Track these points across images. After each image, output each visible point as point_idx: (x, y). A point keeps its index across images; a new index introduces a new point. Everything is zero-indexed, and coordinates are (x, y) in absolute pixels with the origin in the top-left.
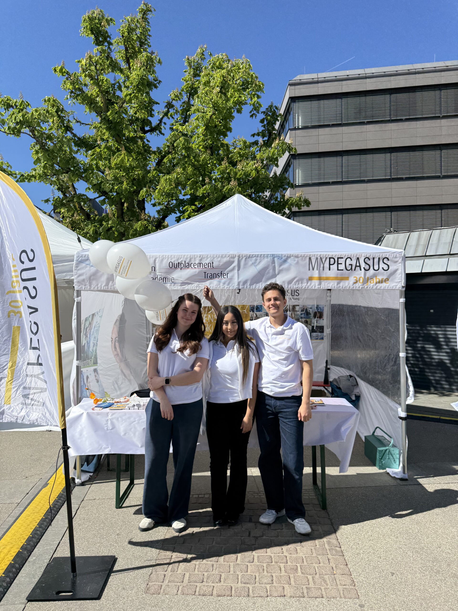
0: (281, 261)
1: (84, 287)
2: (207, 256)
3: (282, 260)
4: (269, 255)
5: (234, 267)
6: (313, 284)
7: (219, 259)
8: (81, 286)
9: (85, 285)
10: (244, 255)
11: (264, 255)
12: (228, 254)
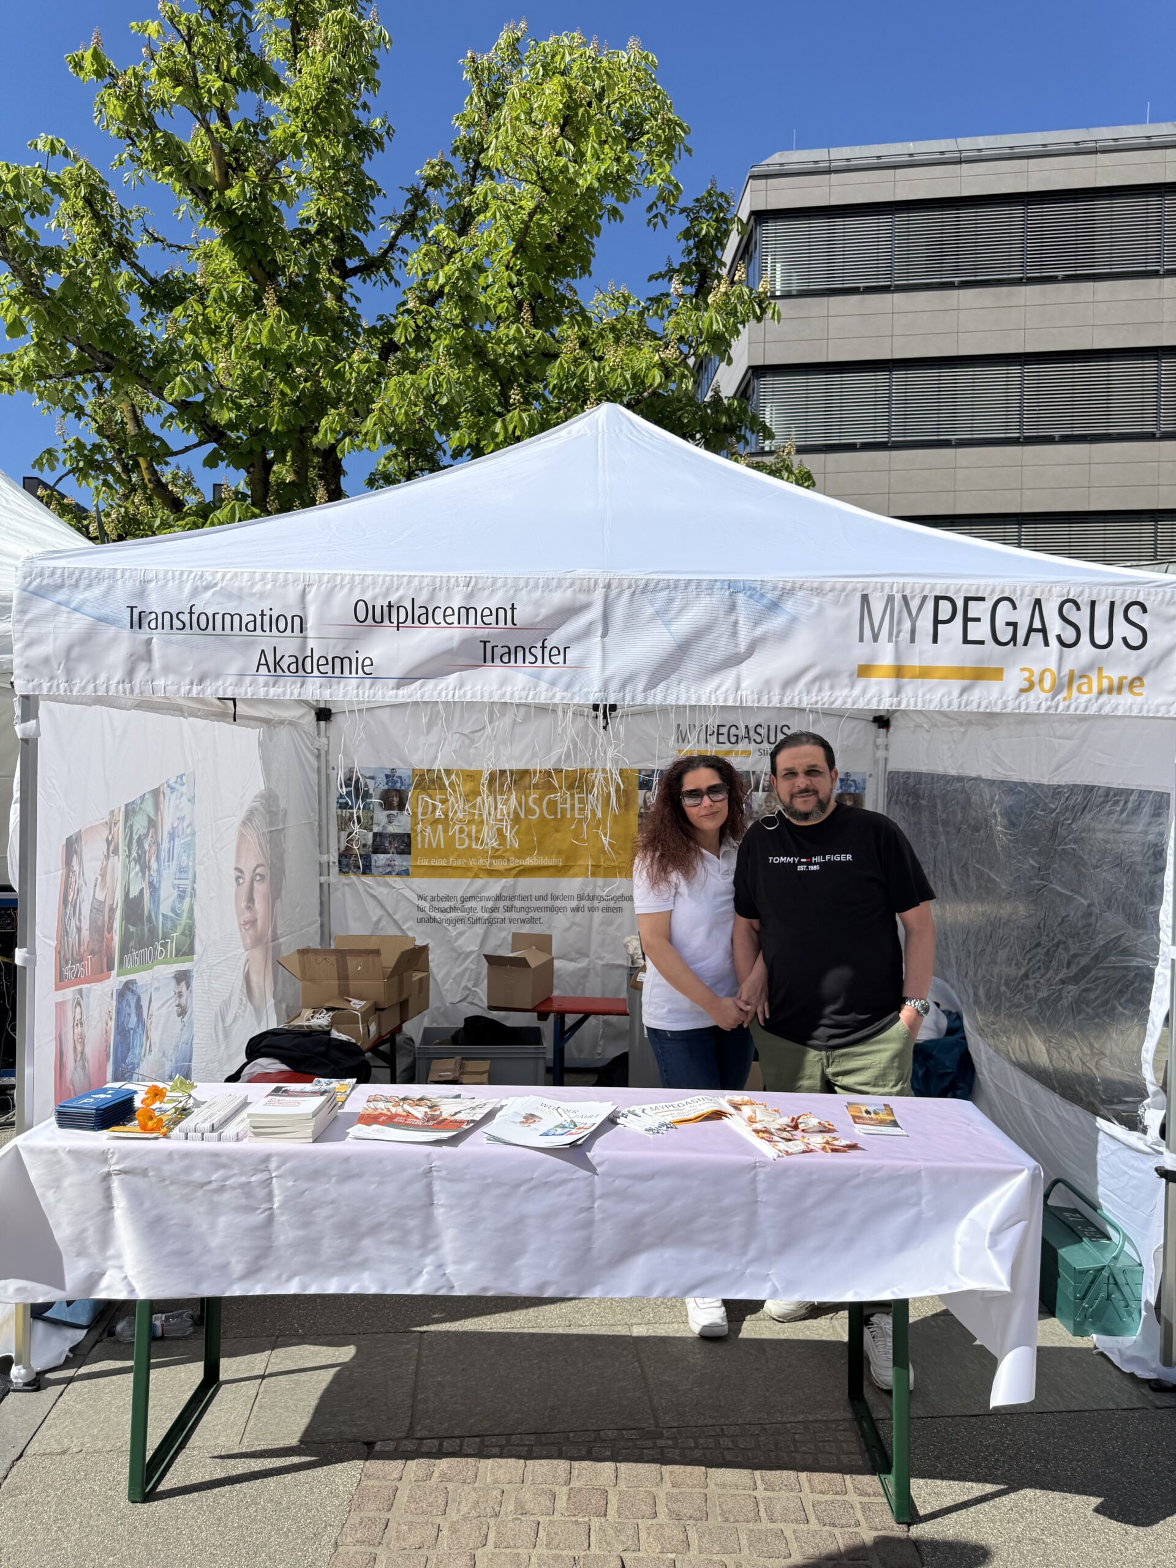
0: (759, 607)
1: (46, 686)
2: (494, 583)
3: (765, 601)
4: (718, 585)
5: (591, 624)
6: (873, 691)
7: (537, 594)
8: (35, 682)
9: (52, 678)
10: (625, 584)
11: (699, 581)
12: (569, 576)
